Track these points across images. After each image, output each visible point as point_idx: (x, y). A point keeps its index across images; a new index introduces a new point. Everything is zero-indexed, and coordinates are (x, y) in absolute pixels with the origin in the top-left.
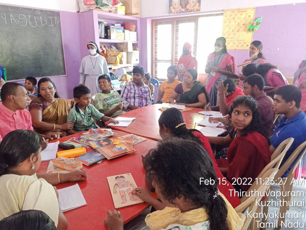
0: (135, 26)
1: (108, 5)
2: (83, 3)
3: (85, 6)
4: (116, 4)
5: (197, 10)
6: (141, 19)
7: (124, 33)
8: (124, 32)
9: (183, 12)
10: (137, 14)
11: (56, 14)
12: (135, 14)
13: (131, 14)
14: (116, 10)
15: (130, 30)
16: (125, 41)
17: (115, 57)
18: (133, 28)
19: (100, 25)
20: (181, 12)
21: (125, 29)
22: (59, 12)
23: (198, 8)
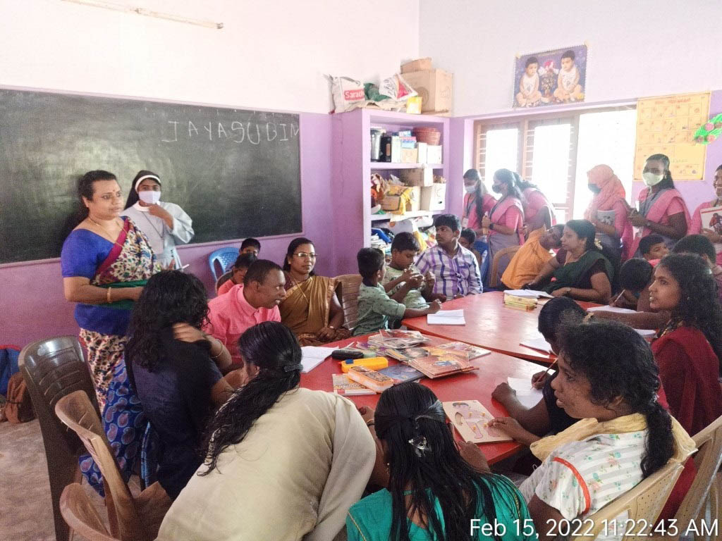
0: (440, 135)
1: (390, 98)
2: (343, 96)
3: (347, 102)
4: (404, 95)
5: (577, 100)
6: (452, 120)
7: (416, 149)
8: (416, 146)
9: (546, 104)
10: (447, 111)
11: (293, 119)
12: (442, 112)
13: (432, 112)
14: (405, 106)
15: (429, 143)
16: (419, 166)
17: (398, 198)
18: (435, 139)
19: (373, 136)
20: (541, 104)
21: (418, 140)
22: (298, 115)
23: (579, 96)
